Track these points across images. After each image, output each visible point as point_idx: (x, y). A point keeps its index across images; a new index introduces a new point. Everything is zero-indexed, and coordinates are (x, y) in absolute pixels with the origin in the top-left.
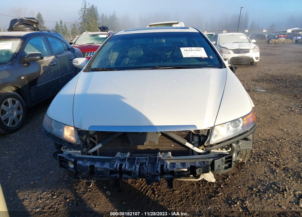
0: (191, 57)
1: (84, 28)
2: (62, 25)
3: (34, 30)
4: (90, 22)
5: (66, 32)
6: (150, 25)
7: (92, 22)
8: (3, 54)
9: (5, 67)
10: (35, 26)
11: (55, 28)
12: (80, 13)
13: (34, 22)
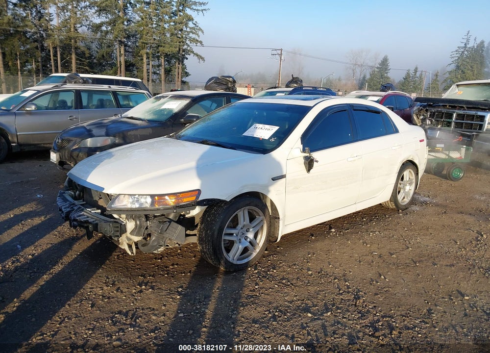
1: (454, 80)
2: (415, 75)
3: (225, 90)
5: (419, 87)
7: (472, 71)
8: (165, 113)
9: (155, 125)
10: (230, 85)
11: (403, 79)
12: (453, 56)
13: (230, 81)
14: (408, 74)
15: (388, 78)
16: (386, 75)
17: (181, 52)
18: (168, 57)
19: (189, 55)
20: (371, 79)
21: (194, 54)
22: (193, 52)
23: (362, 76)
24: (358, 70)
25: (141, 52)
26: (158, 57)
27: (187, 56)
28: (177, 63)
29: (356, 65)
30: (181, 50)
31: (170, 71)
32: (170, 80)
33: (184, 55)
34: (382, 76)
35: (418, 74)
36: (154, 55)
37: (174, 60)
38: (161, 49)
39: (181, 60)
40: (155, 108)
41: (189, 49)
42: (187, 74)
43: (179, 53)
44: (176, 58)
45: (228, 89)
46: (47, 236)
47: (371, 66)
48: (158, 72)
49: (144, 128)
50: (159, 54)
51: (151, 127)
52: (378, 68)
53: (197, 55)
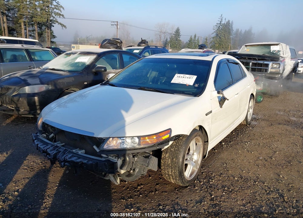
0: (178, 83)
1: (215, 42)
4: (223, 36)
6: (245, 46)
7: (225, 37)
8: (80, 65)
9: (75, 74)
10: (118, 45)
11: (188, 42)
12: (214, 28)
13: (118, 42)
14: (191, 38)
15: (180, 40)
16: (179, 39)
17: (49, 21)
18: (40, 25)
19: (55, 23)
20: (171, 41)
21: (58, 23)
22: (57, 22)
23: (165, 39)
24: (163, 36)
25: (19, 21)
26: (32, 25)
27: (53, 25)
28: (47, 29)
29: (161, 32)
30: (49, 20)
31: (42, 34)
32: (42, 40)
33: (51, 24)
34: (177, 40)
35: (196, 38)
36: (29, 23)
37: (44, 27)
38: (34, 19)
39: (49, 27)
40: (70, 61)
41: (54, 19)
42: (54, 37)
43: (47, 22)
44: (45, 26)
45: (117, 47)
46: (19, 171)
47: (170, 33)
48: (33, 35)
49: (68, 77)
50: (33, 23)
51: (73, 76)
52: (174, 34)
53: (61, 24)
